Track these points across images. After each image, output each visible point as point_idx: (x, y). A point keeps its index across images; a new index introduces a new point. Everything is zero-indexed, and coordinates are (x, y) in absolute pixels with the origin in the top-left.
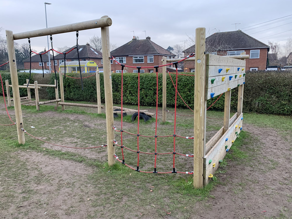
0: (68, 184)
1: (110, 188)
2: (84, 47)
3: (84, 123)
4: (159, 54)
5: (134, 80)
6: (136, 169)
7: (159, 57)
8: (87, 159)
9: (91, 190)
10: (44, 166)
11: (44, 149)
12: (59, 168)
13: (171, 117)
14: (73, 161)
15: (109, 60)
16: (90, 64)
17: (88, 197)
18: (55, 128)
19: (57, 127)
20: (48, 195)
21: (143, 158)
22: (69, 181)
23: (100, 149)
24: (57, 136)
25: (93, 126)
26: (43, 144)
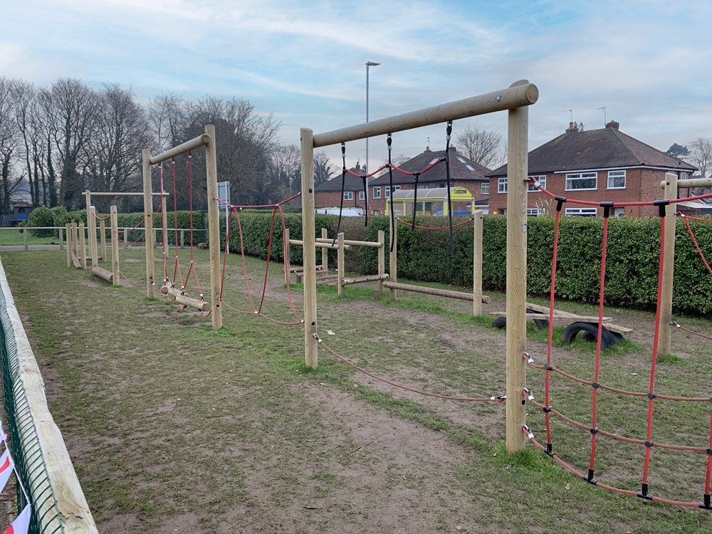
0: (410, 478)
1: (514, 511)
2: (441, 155)
3: (439, 336)
4: (643, 164)
5: (572, 234)
6: (587, 476)
7: (644, 173)
8: (451, 424)
9: (464, 507)
10: (356, 424)
11: (356, 386)
12: (388, 435)
13: (686, 344)
14: (418, 424)
15: (523, 187)
16: (456, 194)
17: (459, 522)
18: (376, 339)
19: (381, 338)
20: (367, 494)
21: (601, 448)
22: (411, 472)
23: (482, 406)
24: (382, 359)
25: (463, 344)
26: (353, 373)
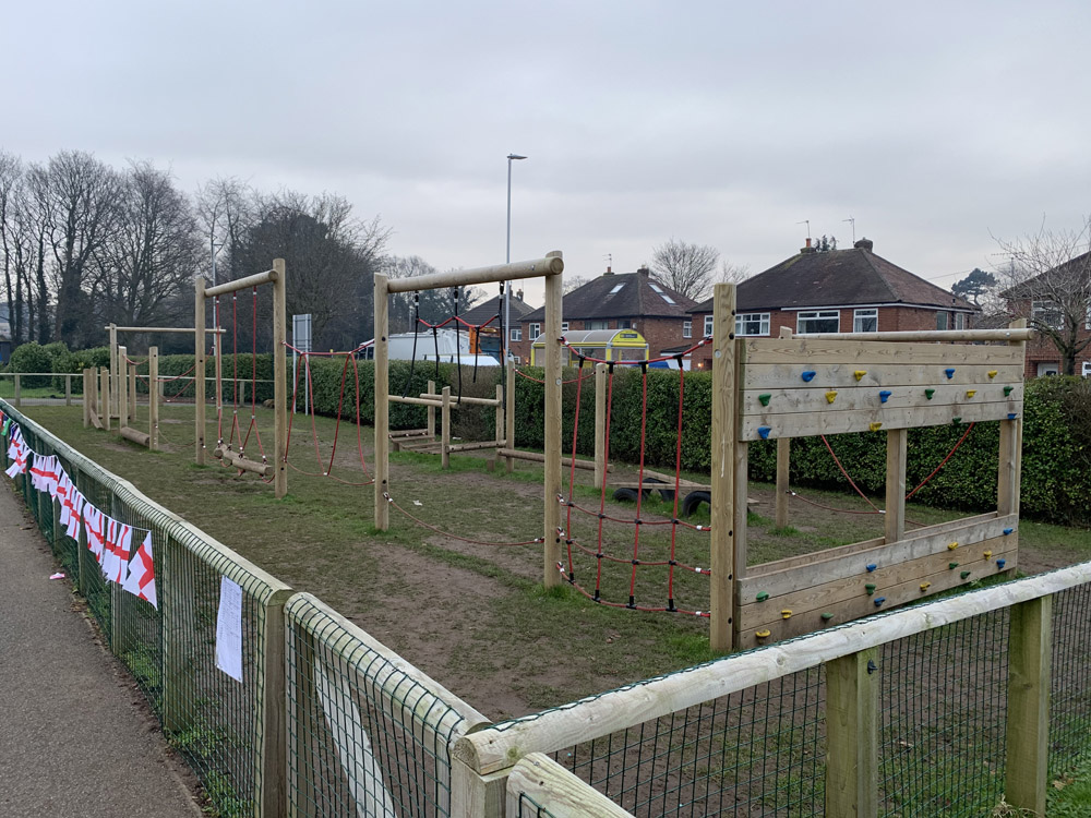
0: (446, 603)
2: (629, 279)
4: (900, 301)
6: (594, 597)
7: (902, 313)
8: (507, 573)
9: (484, 619)
10: (412, 571)
11: (425, 545)
12: (440, 579)
14: (474, 572)
16: (623, 340)
17: (473, 626)
19: (476, 509)
20: (402, 612)
22: (450, 600)
24: (466, 526)
26: (427, 536)
